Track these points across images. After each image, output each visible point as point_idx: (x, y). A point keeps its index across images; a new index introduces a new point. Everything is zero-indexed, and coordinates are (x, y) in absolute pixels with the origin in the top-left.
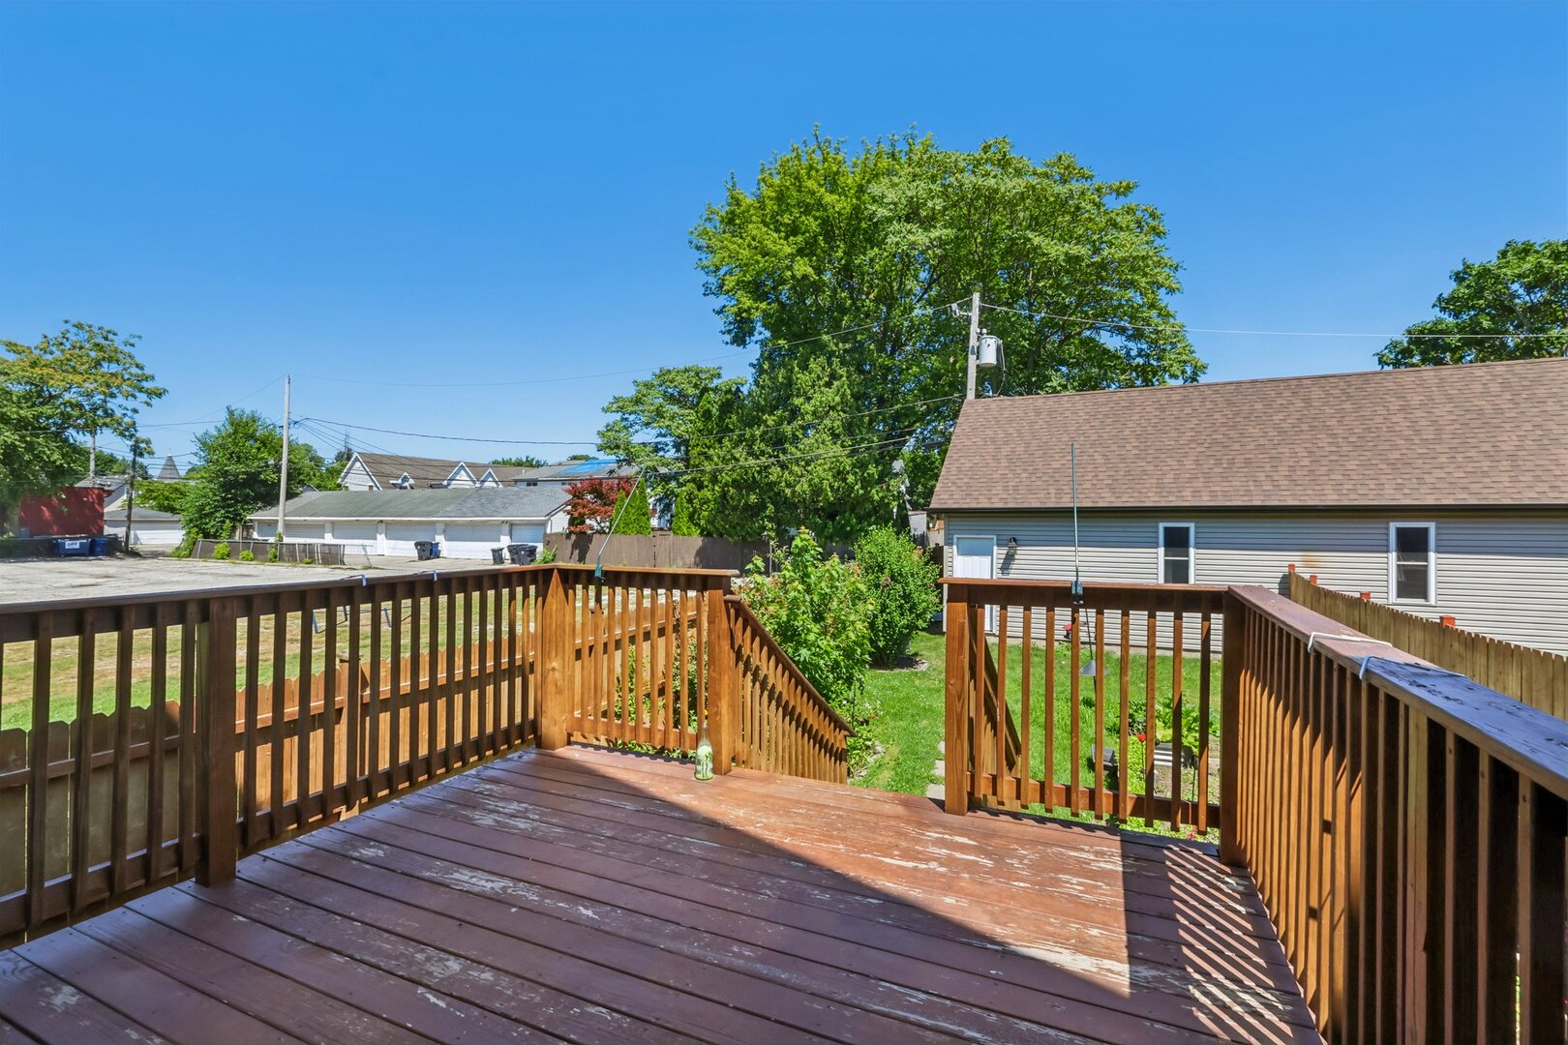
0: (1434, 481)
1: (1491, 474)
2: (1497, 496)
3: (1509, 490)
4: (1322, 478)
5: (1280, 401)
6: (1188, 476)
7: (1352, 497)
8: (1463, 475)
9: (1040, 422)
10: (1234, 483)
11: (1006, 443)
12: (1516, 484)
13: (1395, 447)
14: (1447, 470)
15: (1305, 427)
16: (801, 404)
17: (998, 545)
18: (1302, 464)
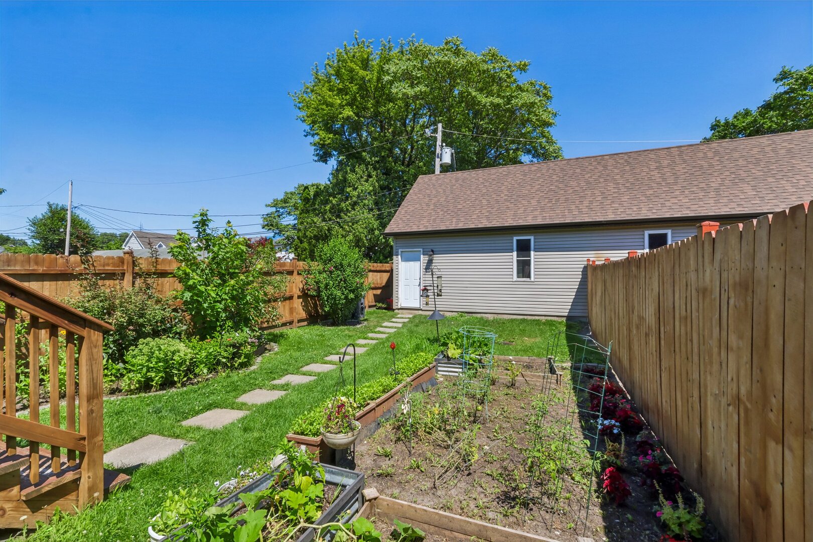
0: (671, 205)
1: (704, 199)
2: (707, 211)
3: (713, 208)
4: (607, 206)
5: (590, 167)
6: (532, 209)
7: (622, 216)
8: (688, 201)
9: (457, 185)
10: (557, 212)
11: (436, 197)
12: (718, 204)
13: (651, 188)
14: (679, 199)
15: (602, 180)
16: (351, 191)
17: (423, 255)
18: (597, 199)
